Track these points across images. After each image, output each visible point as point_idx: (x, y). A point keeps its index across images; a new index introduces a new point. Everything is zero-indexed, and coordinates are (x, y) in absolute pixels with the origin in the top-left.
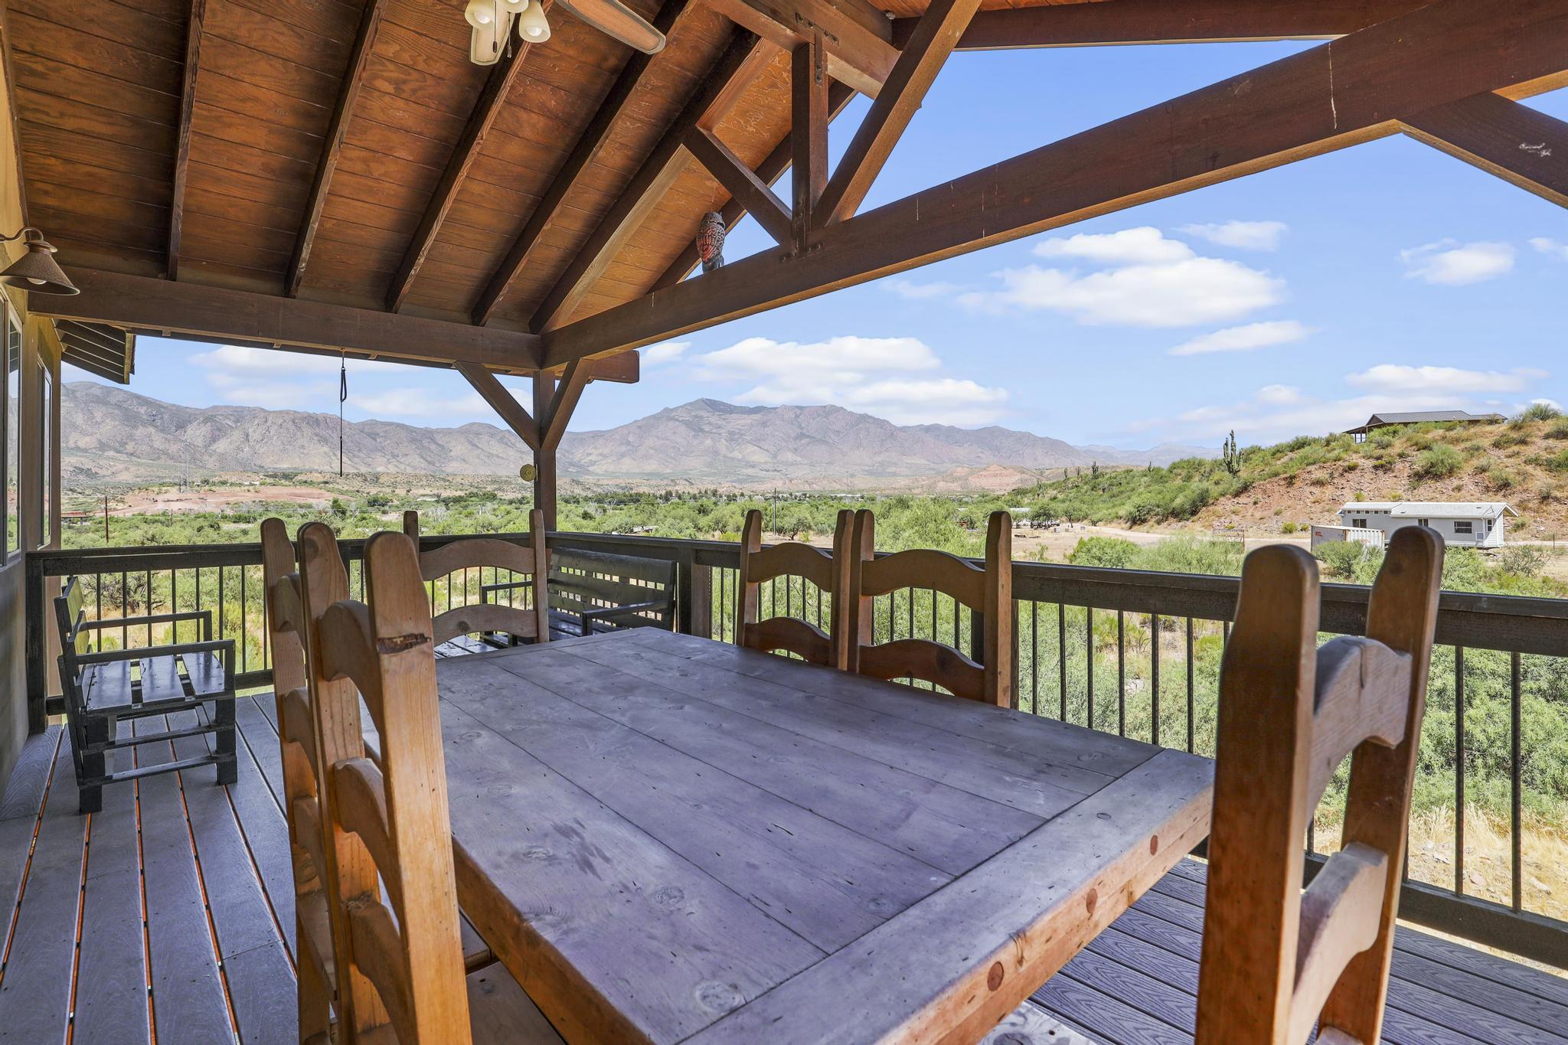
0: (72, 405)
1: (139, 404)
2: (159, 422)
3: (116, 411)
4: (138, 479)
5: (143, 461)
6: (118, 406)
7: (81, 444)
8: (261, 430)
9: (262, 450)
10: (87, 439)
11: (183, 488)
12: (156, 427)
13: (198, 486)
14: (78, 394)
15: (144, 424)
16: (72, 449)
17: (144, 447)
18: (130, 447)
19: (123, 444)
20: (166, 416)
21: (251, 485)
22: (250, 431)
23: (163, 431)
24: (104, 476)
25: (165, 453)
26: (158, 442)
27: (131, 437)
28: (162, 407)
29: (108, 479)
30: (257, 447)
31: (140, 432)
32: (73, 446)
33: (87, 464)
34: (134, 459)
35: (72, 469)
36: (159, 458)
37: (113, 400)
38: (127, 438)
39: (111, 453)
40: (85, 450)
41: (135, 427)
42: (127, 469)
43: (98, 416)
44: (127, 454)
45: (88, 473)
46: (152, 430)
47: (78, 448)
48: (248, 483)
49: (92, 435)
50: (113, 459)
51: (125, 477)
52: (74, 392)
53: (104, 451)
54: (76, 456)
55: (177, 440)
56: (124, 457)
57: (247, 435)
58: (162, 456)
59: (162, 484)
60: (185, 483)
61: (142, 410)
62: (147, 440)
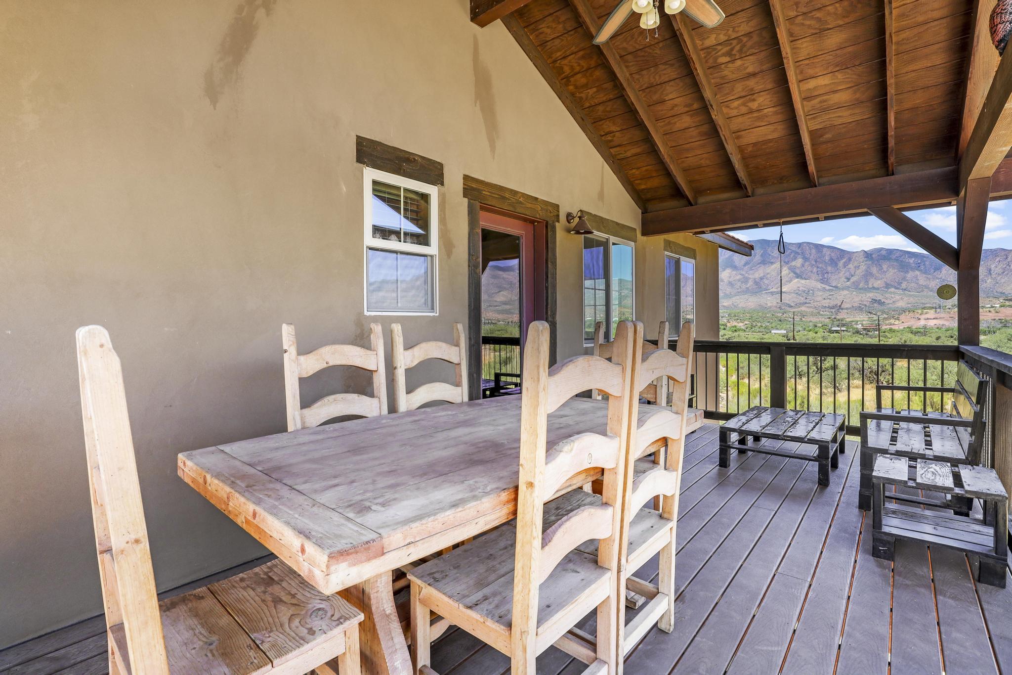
0: (870, 262)
1: (909, 257)
2: (922, 267)
3: (895, 263)
4: (909, 305)
5: (912, 293)
6: (896, 260)
7: (876, 285)
8: (1001, 265)
9: (1003, 281)
10: (879, 282)
11: (938, 310)
12: (921, 271)
13: (949, 308)
14: (874, 256)
15: (913, 269)
16: (871, 288)
17: (913, 285)
18: (904, 285)
19: (900, 283)
20: (927, 263)
21: (992, 307)
22: (993, 267)
23: (925, 273)
24: (888, 304)
25: (927, 287)
26: (922, 281)
27: (904, 279)
28: (925, 257)
29: (890, 305)
30: (999, 278)
31: (910, 275)
32: (871, 286)
33: (879, 297)
34: (906, 292)
35: (871, 300)
36: (923, 291)
37: (894, 257)
38: (902, 279)
39: (893, 290)
40: (878, 289)
41: (907, 272)
42: (902, 299)
43: (885, 267)
44: (902, 289)
45: (880, 302)
46: (917, 273)
47: (874, 288)
48: (989, 306)
49: (881, 279)
50: (894, 293)
51: (901, 304)
52: (871, 255)
53: (888, 288)
54: (873, 292)
55: (935, 278)
56: (900, 292)
57: (990, 270)
58: (925, 290)
59: (924, 308)
60: (940, 307)
61: (911, 261)
62: (914, 279)
